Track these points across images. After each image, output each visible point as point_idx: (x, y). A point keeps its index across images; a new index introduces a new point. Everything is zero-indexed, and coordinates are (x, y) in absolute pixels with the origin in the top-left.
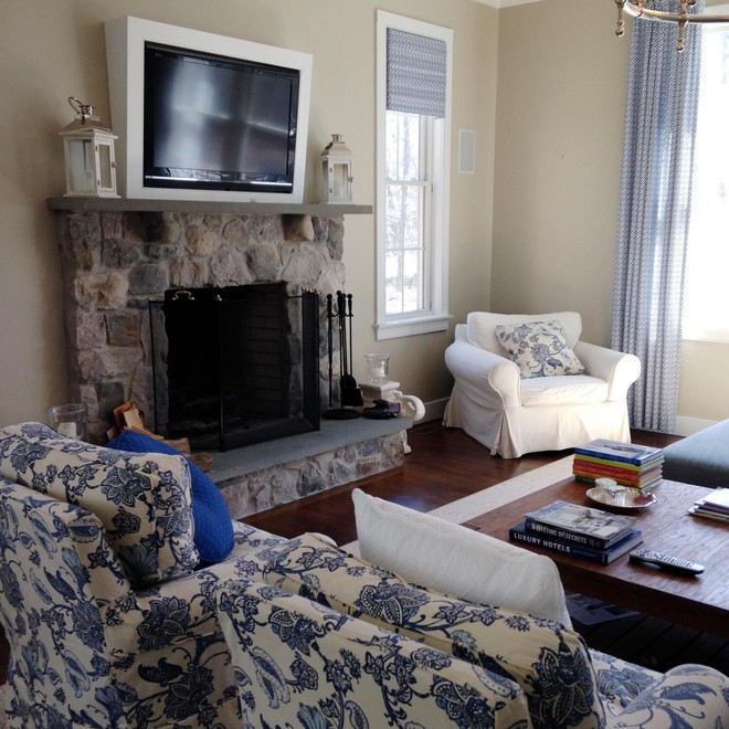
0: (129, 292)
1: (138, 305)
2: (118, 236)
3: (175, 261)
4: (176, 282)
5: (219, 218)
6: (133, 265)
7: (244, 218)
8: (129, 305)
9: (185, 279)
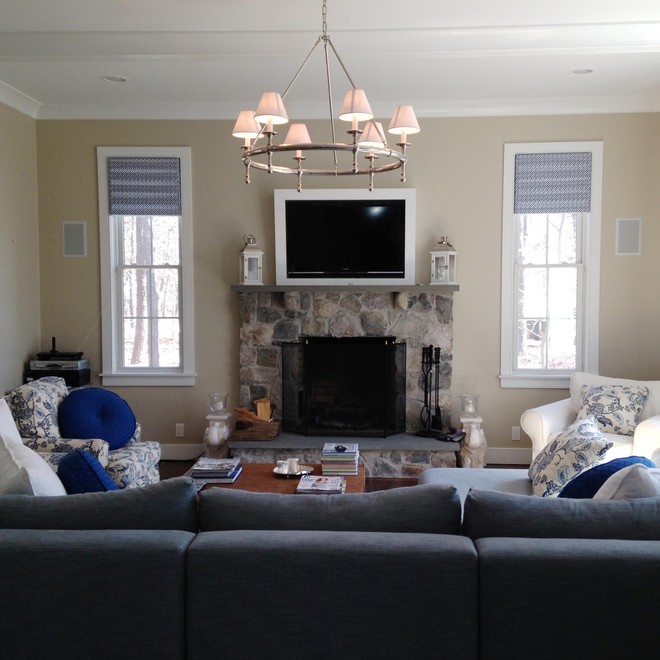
0: (273, 336)
1: (278, 344)
2: (268, 305)
3: (304, 320)
4: (305, 332)
5: (338, 295)
6: (277, 321)
7: (358, 295)
8: (273, 344)
9: (311, 331)
